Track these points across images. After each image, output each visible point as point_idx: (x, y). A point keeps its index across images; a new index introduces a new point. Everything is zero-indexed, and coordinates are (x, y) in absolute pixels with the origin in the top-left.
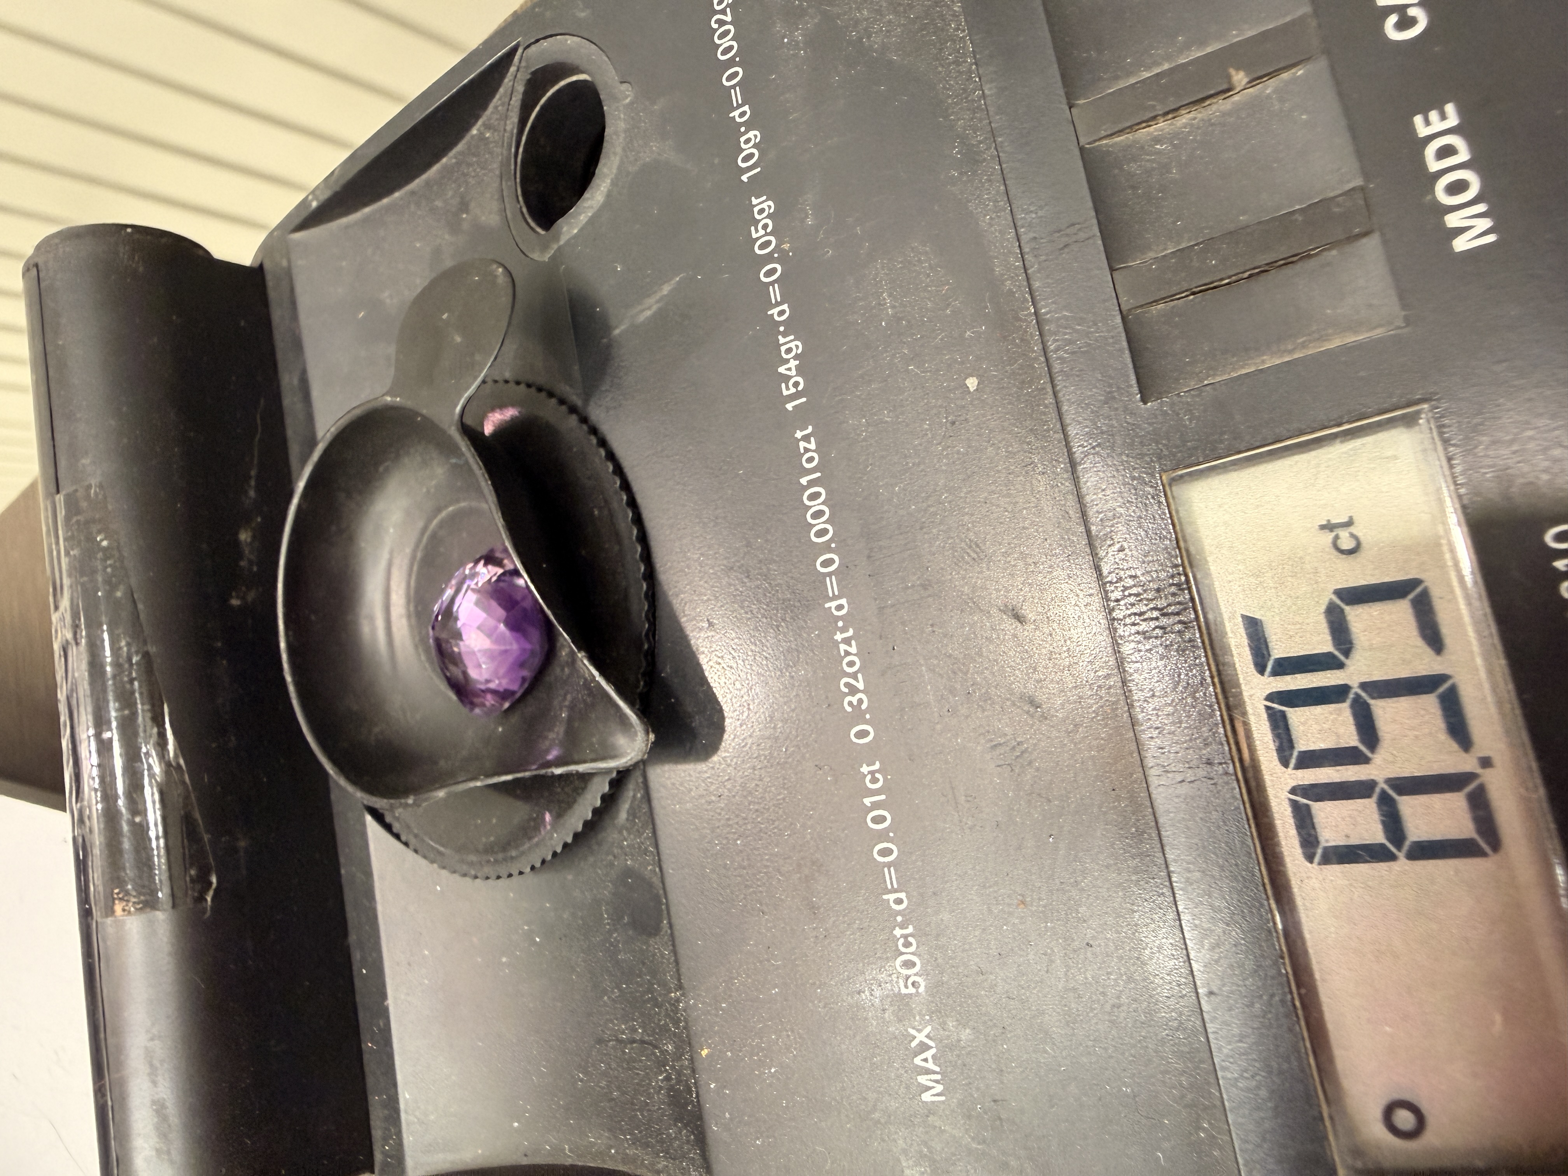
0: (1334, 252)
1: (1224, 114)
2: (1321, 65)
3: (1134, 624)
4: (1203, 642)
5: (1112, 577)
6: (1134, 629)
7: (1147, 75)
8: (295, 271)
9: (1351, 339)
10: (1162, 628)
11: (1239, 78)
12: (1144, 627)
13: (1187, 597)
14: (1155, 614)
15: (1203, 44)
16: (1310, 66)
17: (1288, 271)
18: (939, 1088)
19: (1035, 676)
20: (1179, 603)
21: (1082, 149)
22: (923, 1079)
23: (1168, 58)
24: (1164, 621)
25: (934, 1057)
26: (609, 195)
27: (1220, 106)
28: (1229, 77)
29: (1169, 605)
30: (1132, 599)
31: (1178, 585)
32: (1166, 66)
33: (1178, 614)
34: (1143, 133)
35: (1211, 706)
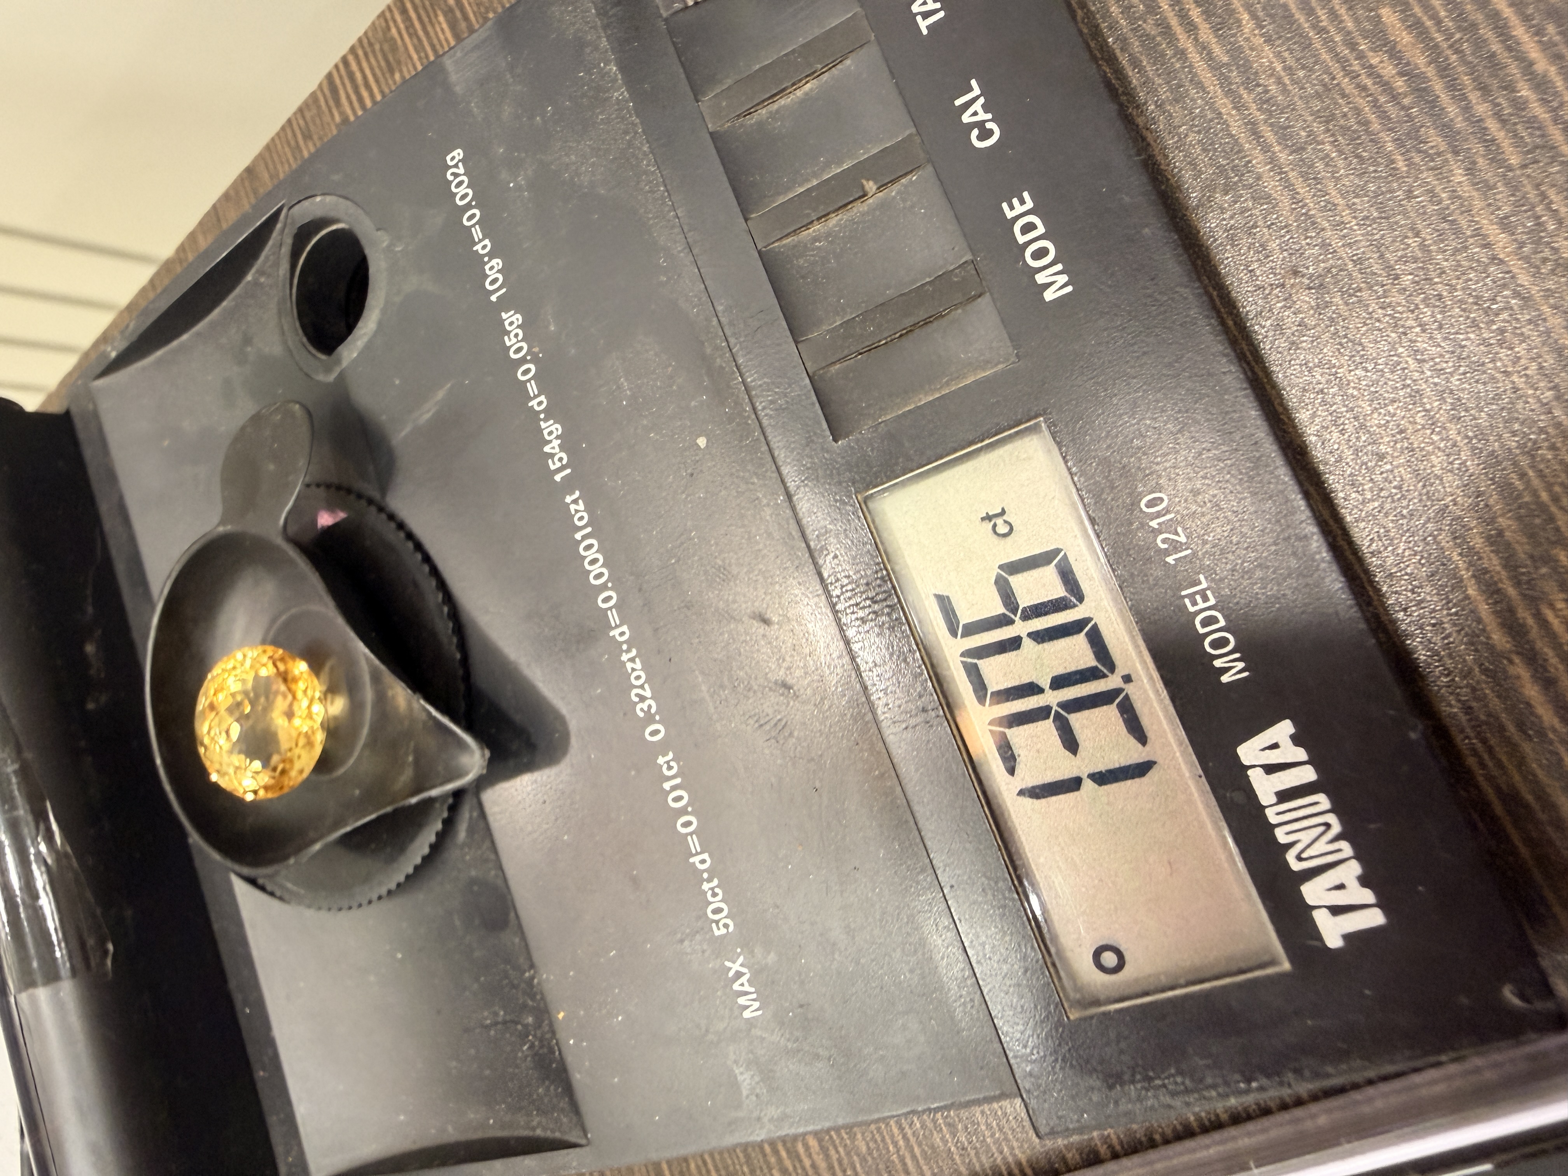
0: (958, 312)
1: (863, 214)
2: (928, 171)
3: (853, 613)
4: (906, 618)
5: (832, 579)
6: (854, 617)
7: (801, 190)
9: (981, 375)
10: (875, 612)
11: (870, 186)
12: (861, 614)
13: (890, 586)
14: (868, 602)
15: (842, 163)
16: (921, 173)
17: (927, 328)
19: (785, 665)
20: (885, 592)
21: (760, 252)
23: (813, 177)
24: (876, 607)
25: (749, 981)
27: (859, 208)
28: (862, 186)
29: (877, 594)
30: (849, 594)
31: (882, 578)
32: (815, 182)
33: (885, 600)
34: (805, 235)
35: (919, 667)
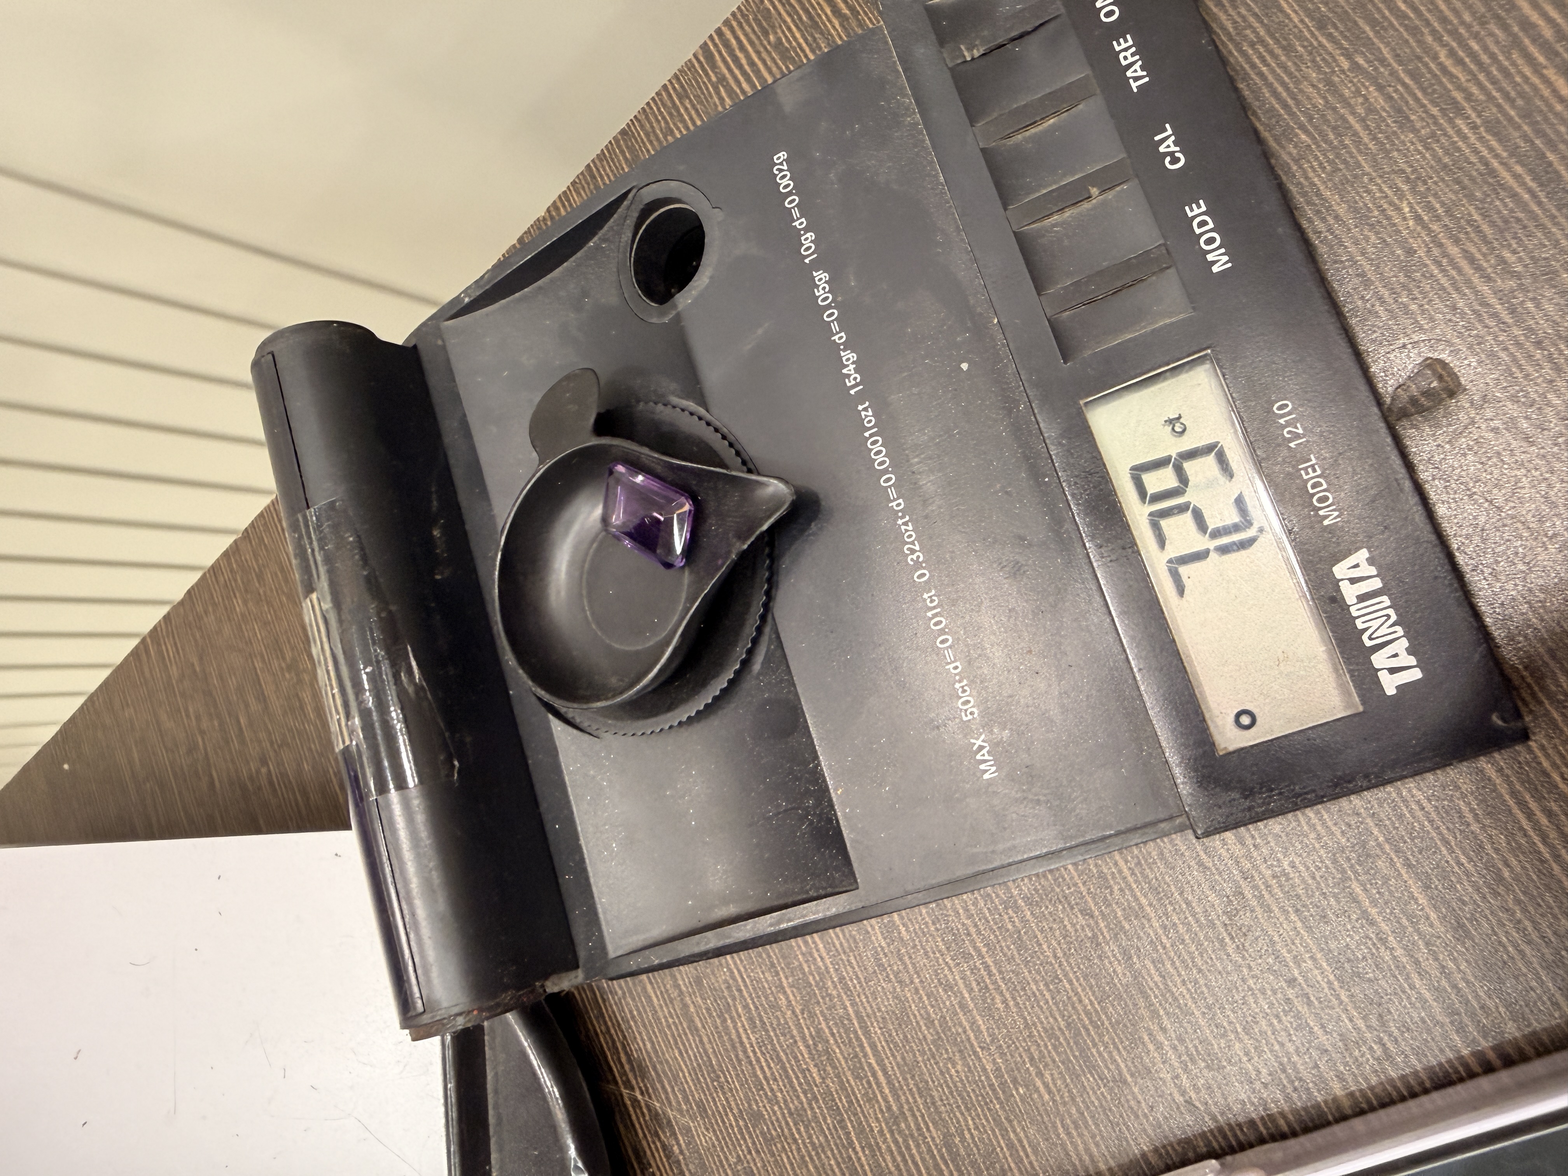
0: (1154, 278)
1: (1088, 210)
2: (1135, 182)
7: (1045, 191)
8: (449, 348)
9: (1168, 321)
11: (1094, 191)
13: (1101, 464)
14: (1086, 475)
15: (1074, 175)
16: (1130, 184)
17: (1132, 288)
18: (994, 769)
20: (1097, 468)
21: (1014, 232)
22: (982, 767)
23: (1055, 183)
24: (1091, 478)
25: (988, 752)
26: (711, 278)
27: (1086, 205)
28: (1089, 190)
29: (1092, 469)
31: (1096, 458)
32: (1054, 187)
34: (1047, 222)
